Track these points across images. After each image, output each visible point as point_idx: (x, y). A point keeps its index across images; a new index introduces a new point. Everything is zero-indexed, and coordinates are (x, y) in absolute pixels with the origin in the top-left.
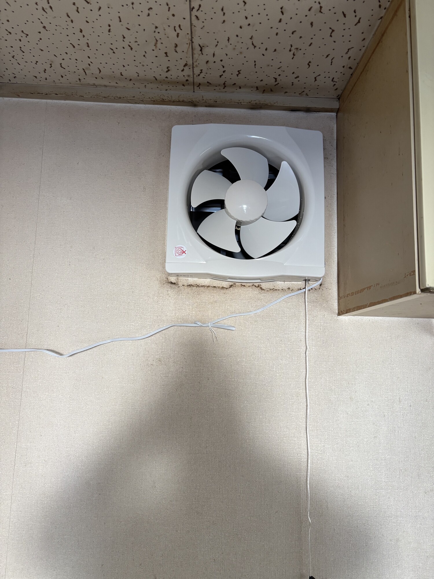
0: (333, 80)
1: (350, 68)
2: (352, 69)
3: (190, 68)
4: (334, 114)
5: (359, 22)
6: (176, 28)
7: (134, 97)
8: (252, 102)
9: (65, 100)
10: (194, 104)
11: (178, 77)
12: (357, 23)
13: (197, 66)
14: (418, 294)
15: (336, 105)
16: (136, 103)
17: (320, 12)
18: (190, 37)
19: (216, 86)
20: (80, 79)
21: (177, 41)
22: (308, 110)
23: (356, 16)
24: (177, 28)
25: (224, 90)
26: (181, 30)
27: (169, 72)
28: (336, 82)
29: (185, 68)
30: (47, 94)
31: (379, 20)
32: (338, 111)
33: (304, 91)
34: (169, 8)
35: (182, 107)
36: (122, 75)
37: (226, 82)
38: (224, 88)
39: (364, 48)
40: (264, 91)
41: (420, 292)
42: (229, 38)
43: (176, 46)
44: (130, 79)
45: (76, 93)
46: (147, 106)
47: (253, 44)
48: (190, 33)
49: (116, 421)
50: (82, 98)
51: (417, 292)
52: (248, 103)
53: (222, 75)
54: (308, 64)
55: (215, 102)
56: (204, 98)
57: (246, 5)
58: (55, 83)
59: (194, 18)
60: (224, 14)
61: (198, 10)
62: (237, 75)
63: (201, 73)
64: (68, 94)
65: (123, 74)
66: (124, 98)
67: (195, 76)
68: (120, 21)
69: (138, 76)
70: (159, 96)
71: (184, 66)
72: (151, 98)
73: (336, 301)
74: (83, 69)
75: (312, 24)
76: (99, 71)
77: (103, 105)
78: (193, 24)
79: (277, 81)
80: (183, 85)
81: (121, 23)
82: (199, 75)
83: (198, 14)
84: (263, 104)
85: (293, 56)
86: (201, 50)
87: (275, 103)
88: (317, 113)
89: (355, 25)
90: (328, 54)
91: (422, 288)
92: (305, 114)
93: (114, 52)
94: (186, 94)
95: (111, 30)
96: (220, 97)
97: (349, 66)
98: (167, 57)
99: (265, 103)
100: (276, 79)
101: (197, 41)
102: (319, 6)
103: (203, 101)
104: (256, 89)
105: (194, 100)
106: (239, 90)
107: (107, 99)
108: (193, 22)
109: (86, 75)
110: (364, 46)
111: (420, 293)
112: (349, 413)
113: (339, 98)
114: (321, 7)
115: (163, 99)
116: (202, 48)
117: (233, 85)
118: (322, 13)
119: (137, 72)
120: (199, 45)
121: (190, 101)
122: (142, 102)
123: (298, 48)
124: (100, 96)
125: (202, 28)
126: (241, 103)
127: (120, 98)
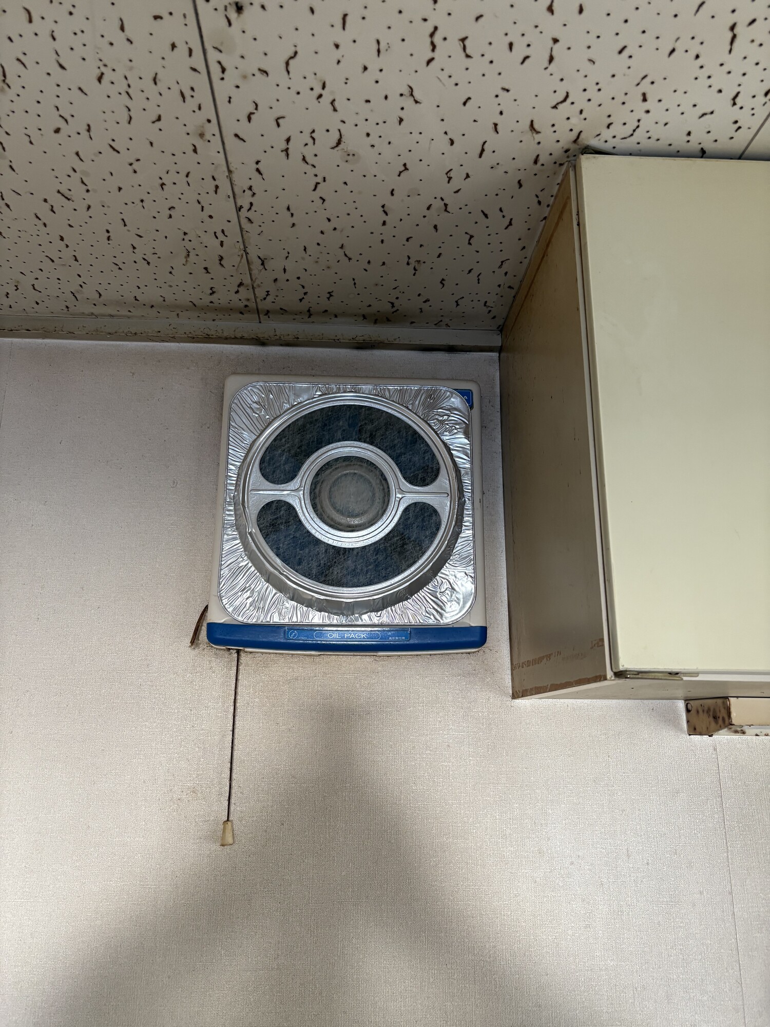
0: (487, 304)
1: (510, 287)
2: (513, 288)
3: (248, 289)
4: (495, 355)
5: (510, 224)
6: (217, 234)
7: (159, 332)
8: (357, 339)
9: (43, 339)
10: (260, 342)
11: (230, 302)
12: (508, 226)
13: (259, 286)
14: (609, 680)
15: (497, 341)
16: (163, 341)
17: (446, 210)
18: (242, 247)
19: (296, 315)
20: (67, 307)
21: (221, 251)
22: (451, 349)
23: (504, 217)
24: (219, 234)
25: (311, 319)
26: (227, 236)
27: (215, 295)
28: (492, 307)
29: (240, 289)
30: (12, 330)
31: (542, 221)
32: (500, 350)
33: (441, 321)
34: (203, 207)
35: (241, 346)
36: (136, 300)
37: (310, 309)
38: (309, 317)
39: (527, 261)
40: (376, 322)
41: (613, 676)
42: (305, 247)
43: (221, 258)
44: (150, 305)
45: (62, 327)
46: (182, 344)
47: (346, 255)
48: (240, 240)
49: (110, 911)
50: (71, 335)
51: (608, 677)
52: (350, 340)
53: (303, 298)
54: (441, 282)
55: (295, 338)
56: (278, 333)
57: (324, 202)
58: (27, 313)
59: (244, 222)
60: (292, 215)
61: (248, 210)
62: (328, 298)
63: (267, 295)
64: (48, 329)
65: (137, 298)
66: (141, 333)
67: (258, 300)
68: (125, 225)
69: (164, 301)
70: (202, 330)
71: (239, 286)
72: (187, 333)
73: (509, 672)
74: (72, 292)
75: (435, 227)
76: (98, 295)
77: (108, 345)
78: (243, 229)
79: (394, 307)
80: (241, 313)
81: (126, 227)
82: (265, 299)
83: (250, 214)
84: (375, 340)
85: (414, 272)
86: (263, 264)
87: (395, 340)
88: (468, 353)
89: (506, 228)
90: (471, 268)
91: (614, 670)
92: (447, 355)
93: (120, 269)
94: (248, 326)
95: (111, 238)
96: (304, 331)
97: (507, 285)
98: (208, 274)
99: (379, 339)
100: (392, 304)
101: (253, 253)
102: (442, 203)
103: (276, 337)
104: (362, 318)
105: (260, 336)
106: (334, 319)
107: (112, 335)
108: (243, 226)
109: (77, 300)
110: (526, 258)
111: (613, 678)
112: (538, 880)
113: (501, 329)
114: (446, 205)
115: (209, 335)
116: (263, 261)
117: (323, 312)
118: (449, 212)
119: (161, 296)
120: (259, 257)
121: (254, 337)
122: (173, 339)
123: (420, 261)
124: (102, 332)
125: (259, 234)
126: (338, 340)
127: (136, 334)
